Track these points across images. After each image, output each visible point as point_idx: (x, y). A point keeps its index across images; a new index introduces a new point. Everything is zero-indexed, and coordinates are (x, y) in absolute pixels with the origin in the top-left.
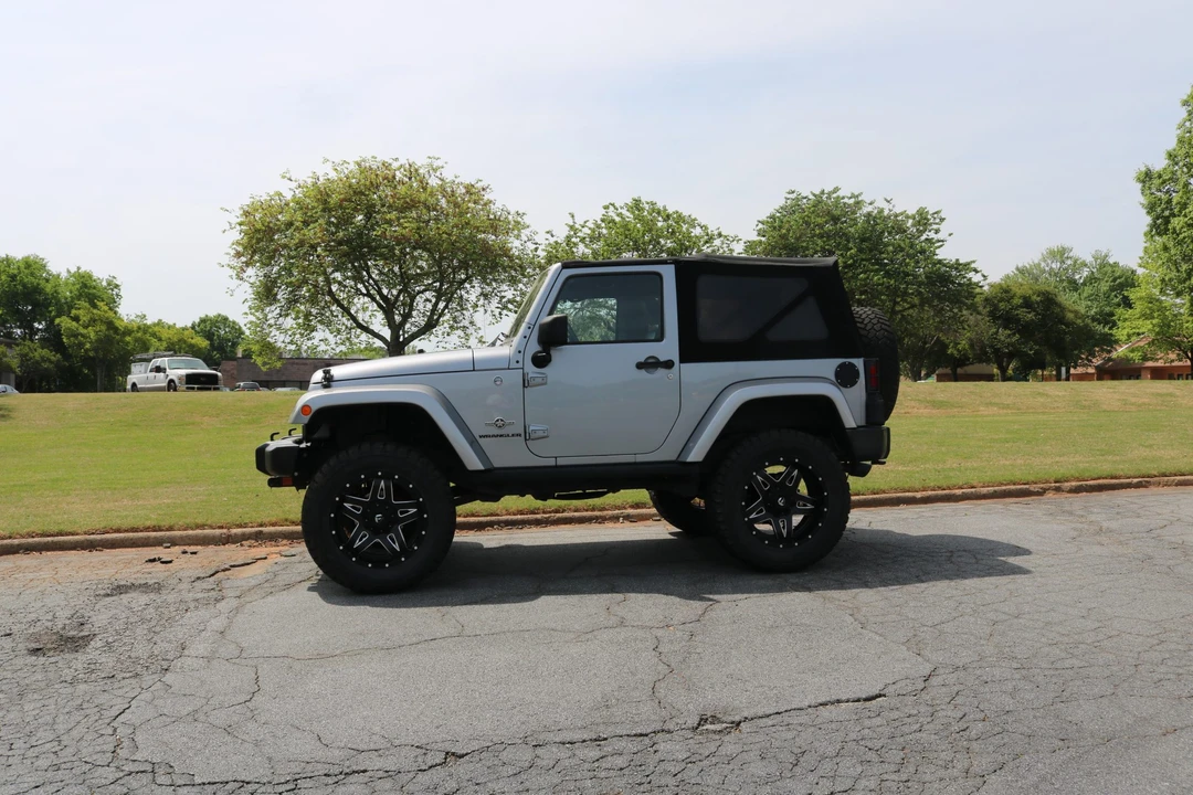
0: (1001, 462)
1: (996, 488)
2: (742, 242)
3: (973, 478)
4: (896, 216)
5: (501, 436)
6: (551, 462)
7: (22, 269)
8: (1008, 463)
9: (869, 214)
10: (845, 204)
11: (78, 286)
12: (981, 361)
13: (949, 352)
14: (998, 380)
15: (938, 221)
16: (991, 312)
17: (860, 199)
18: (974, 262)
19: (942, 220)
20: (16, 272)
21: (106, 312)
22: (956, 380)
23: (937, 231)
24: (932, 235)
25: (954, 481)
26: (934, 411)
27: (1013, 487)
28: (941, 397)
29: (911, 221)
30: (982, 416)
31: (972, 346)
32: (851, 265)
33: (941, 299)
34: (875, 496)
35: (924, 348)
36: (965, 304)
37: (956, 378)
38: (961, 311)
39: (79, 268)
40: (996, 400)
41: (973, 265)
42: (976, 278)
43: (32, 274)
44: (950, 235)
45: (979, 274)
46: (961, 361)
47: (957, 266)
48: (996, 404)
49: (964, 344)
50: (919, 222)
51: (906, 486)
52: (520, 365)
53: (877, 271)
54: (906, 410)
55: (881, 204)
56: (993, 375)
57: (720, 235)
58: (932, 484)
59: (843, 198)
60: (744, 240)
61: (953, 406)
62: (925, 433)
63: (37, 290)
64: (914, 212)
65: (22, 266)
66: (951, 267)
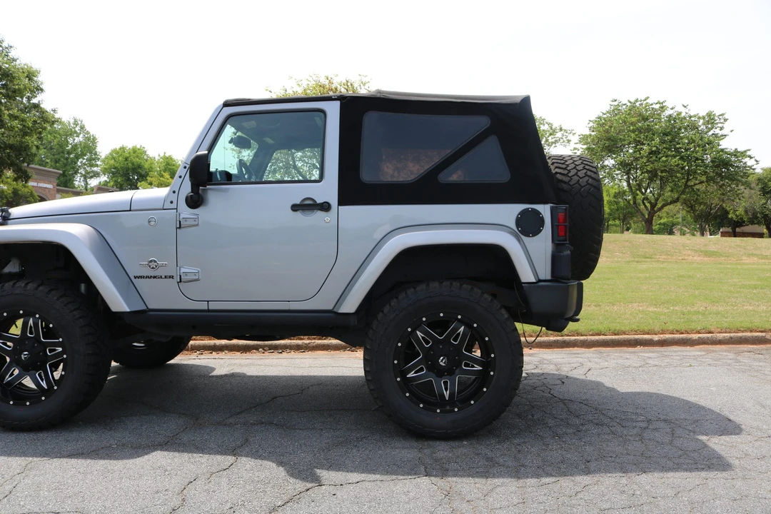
0: (745, 307)
1: (732, 335)
2: (577, 135)
3: (711, 322)
4: (690, 117)
5: (155, 277)
6: (203, 306)
7: (132, 154)
8: (751, 308)
9: (670, 116)
10: (653, 109)
11: (164, 164)
12: (752, 223)
13: (730, 216)
14: (767, 237)
15: (722, 121)
16: (763, 188)
17: (664, 104)
18: (749, 150)
19: (726, 120)
20: (128, 155)
21: (168, 179)
22: (735, 236)
23: (721, 129)
24: (717, 131)
25: (693, 326)
26: (706, 259)
27: (749, 334)
28: (713, 248)
29: (701, 121)
30: (745, 264)
31: (746, 212)
32: (655, 152)
33: (722, 178)
34: (614, 337)
35: (710, 213)
36: (740, 181)
37: (735, 235)
38: (737, 186)
39: (165, 153)
40: (758, 252)
41: (748, 153)
42: (750, 162)
43: (137, 157)
44: (731, 131)
45: (753, 160)
46: (740, 223)
47: (736, 153)
48: (757, 255)
49: (741, 211)
50: (708, 121)
51: (646, 329)
52: (174, 206)
53: (675, 157)
54: (683, 258)
55: (679, 109)
56: (763, 234)
57: (561, 129)
58: (671, 328)
59: (652, 104)
60: (578, 133)
61: (721, 255)
62: (690, 276)
63: (140, 167)
64: (705, 114)
65: (132, 152)
66: (731, 154)
